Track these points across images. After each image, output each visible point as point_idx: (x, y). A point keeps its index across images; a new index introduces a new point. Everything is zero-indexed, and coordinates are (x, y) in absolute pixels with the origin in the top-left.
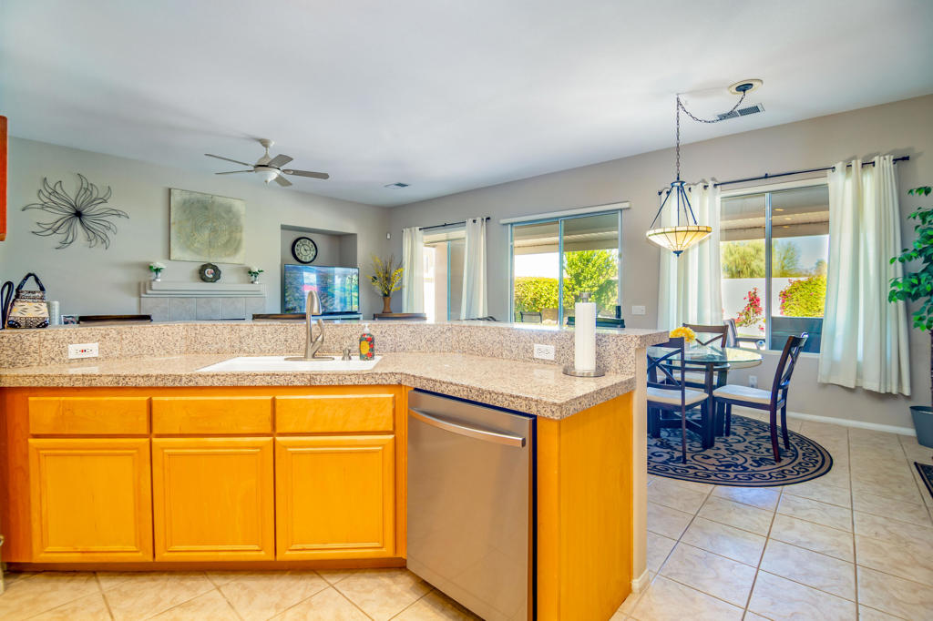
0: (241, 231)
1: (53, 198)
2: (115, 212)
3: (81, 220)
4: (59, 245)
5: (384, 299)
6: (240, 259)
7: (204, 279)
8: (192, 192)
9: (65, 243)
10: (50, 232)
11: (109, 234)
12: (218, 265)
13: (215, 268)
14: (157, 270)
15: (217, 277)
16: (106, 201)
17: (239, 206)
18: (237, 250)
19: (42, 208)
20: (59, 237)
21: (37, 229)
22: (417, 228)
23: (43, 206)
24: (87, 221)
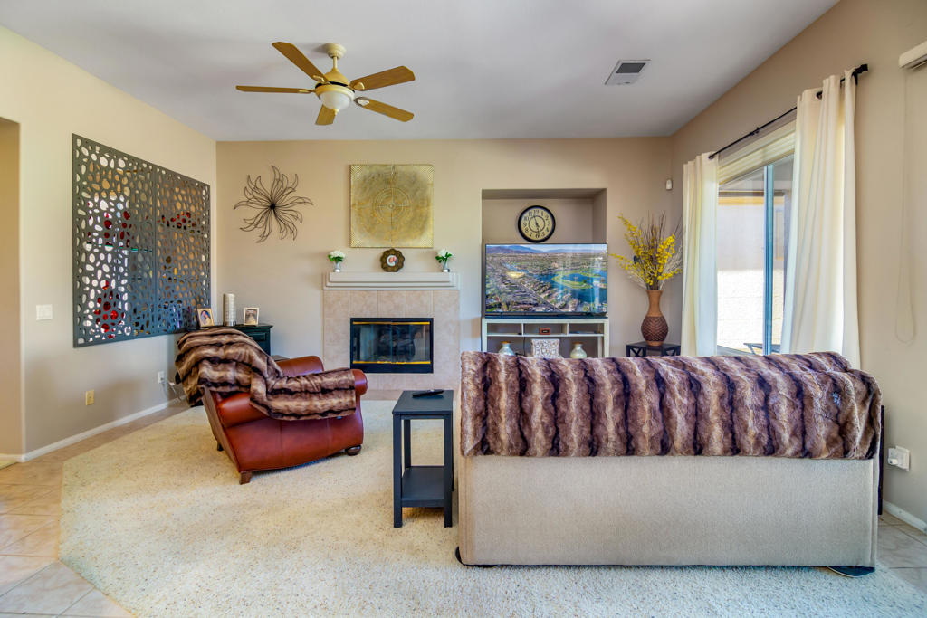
0: (428, 206)
1: (255, 194)
2: (301, 200)
3: (275, 214)
4: (260, 238)
5: (648, 292)
6: (424, 241)
7: (385, 268)
8: (371, 166)
9: (264, 237)
10: (253, 227)
11: (297, 223)
12: (401, 250)
13: (399, 255)
14: (338, 259)
15: (400, 265)
16: (294, 190)
17: (425, 173)
18: (422, 229)
19: (247, 205)
20: (259, 231)
21: (244, 225)
22: (705, 156)
23: (248, 202)
24: (280, 211)
